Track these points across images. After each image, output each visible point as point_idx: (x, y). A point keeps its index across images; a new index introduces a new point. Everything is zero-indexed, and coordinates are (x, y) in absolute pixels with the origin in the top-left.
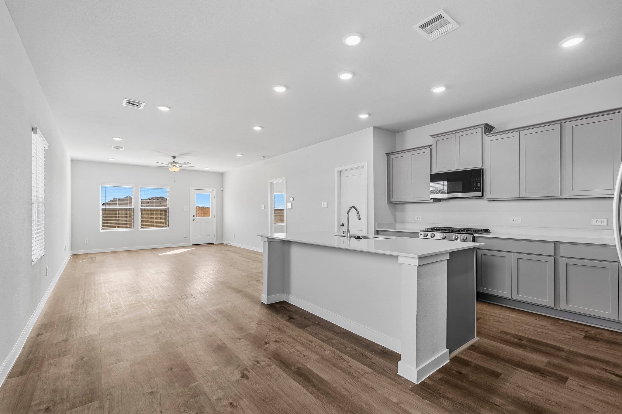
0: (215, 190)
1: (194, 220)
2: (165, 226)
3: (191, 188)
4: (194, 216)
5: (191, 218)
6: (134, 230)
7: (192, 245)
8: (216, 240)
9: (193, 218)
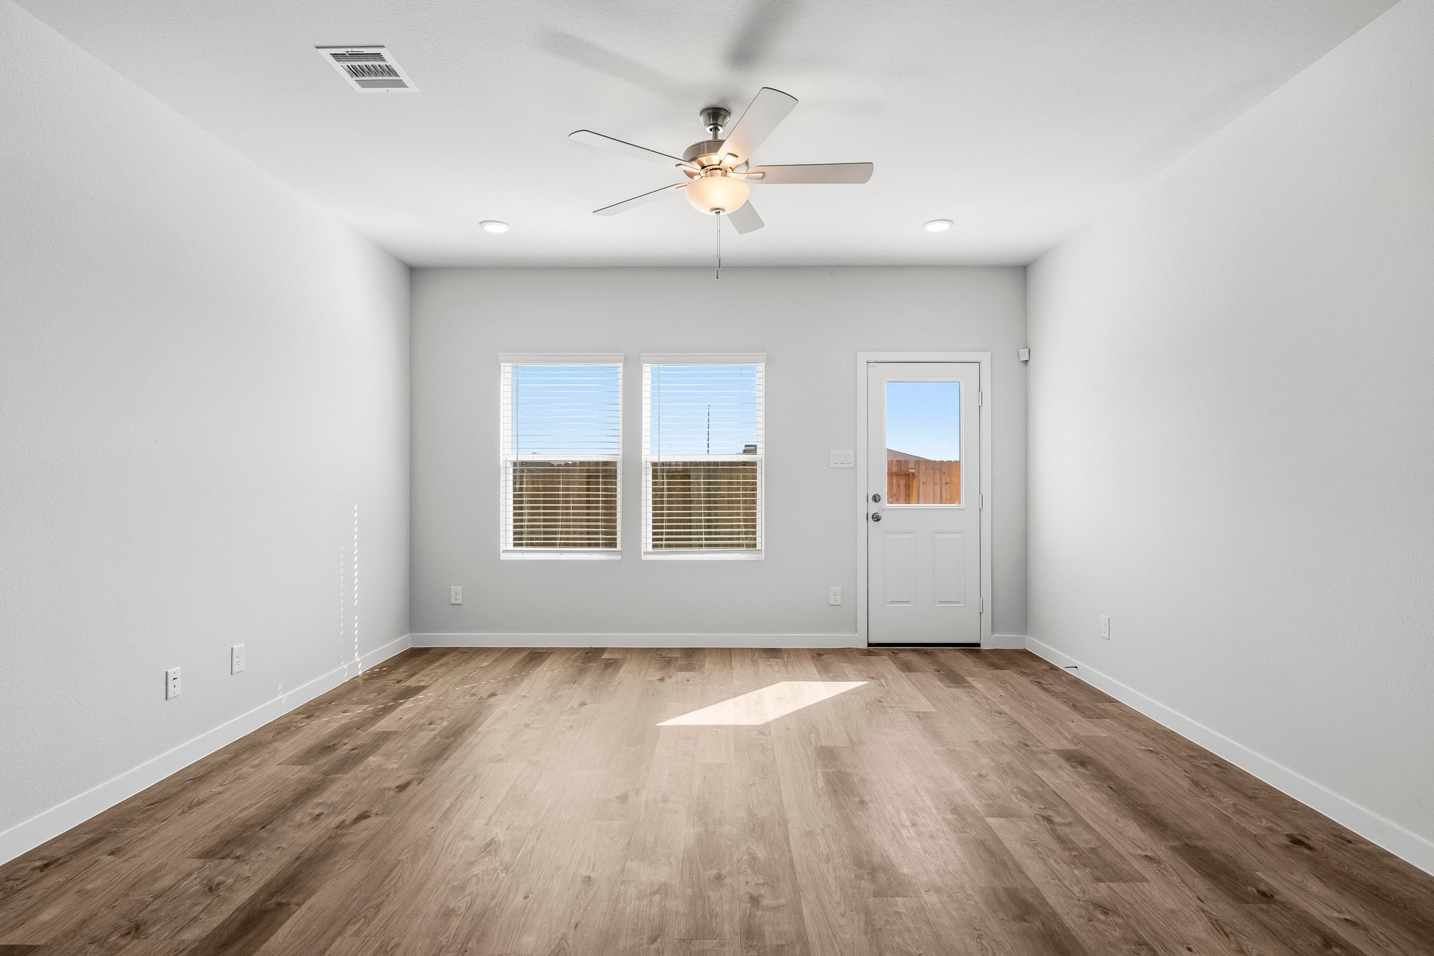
0: (985, 358)
1: (877, 518)
2: (748, 546)
3: (863, 357)
4: (876, 499)
5: (864, 508)
6: (619, 558)
7: (870, 645)
8: (993, 630)
9: (874, 508)
